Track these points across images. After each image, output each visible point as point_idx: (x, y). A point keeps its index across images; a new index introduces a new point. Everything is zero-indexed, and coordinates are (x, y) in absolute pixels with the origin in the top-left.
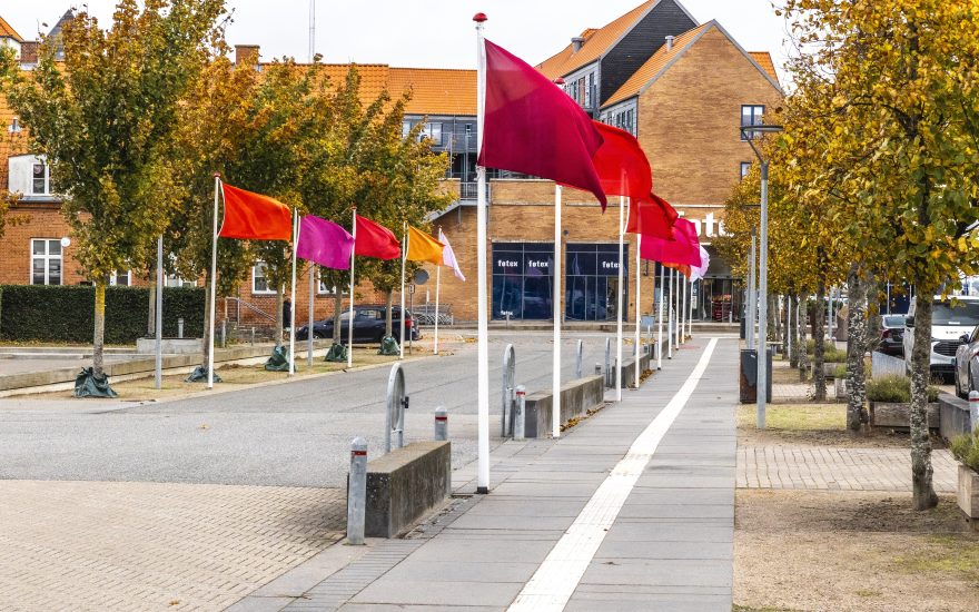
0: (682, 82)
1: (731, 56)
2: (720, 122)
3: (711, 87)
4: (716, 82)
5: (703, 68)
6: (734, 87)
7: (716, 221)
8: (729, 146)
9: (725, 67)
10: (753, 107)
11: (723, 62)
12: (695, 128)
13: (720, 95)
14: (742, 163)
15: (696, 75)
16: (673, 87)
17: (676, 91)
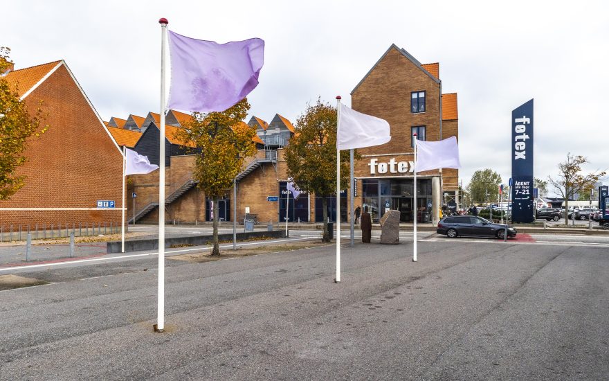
0: (375, 84)
1: (404, 64)
2: (399, 104)
3: (392, 84)
4: (395, 80)
5: (387, 73)
6: (406, 82)
7: (396, 163)
8: (403, 118)
9: (401, 71)
10: (418, 92)
11: (398, 68)
12: (383, 109)
13: (398, 87)
14: (412, 127)
15: (383, 78)
16: (370, 87)
17: (372, 89)
